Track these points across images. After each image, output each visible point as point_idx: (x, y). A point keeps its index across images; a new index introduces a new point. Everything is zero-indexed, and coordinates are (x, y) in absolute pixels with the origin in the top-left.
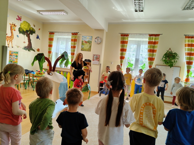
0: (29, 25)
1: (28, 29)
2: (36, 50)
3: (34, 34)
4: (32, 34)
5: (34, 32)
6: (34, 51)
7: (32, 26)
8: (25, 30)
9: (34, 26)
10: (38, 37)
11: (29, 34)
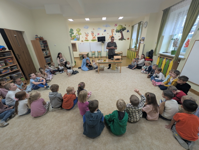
0: (122, 26)
2: (126, 39)
3: (125, 30)
4: (124, 31)
5: (125, 29)
6: (125, 40)
7: (124, 26)
8: (119, 30)
9: (125, 25)
10: (128, 31)
11: (122, 31)
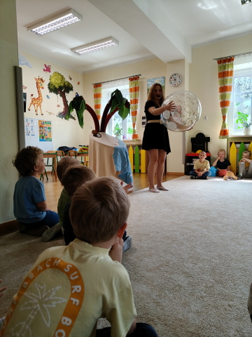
0: (62, 77)
1: (62, 85)
3: (71, 92)
5: (71, 89)
6: (74, 118)
7: (67, 79)
8: (57, 86)
11: (64, 92)
